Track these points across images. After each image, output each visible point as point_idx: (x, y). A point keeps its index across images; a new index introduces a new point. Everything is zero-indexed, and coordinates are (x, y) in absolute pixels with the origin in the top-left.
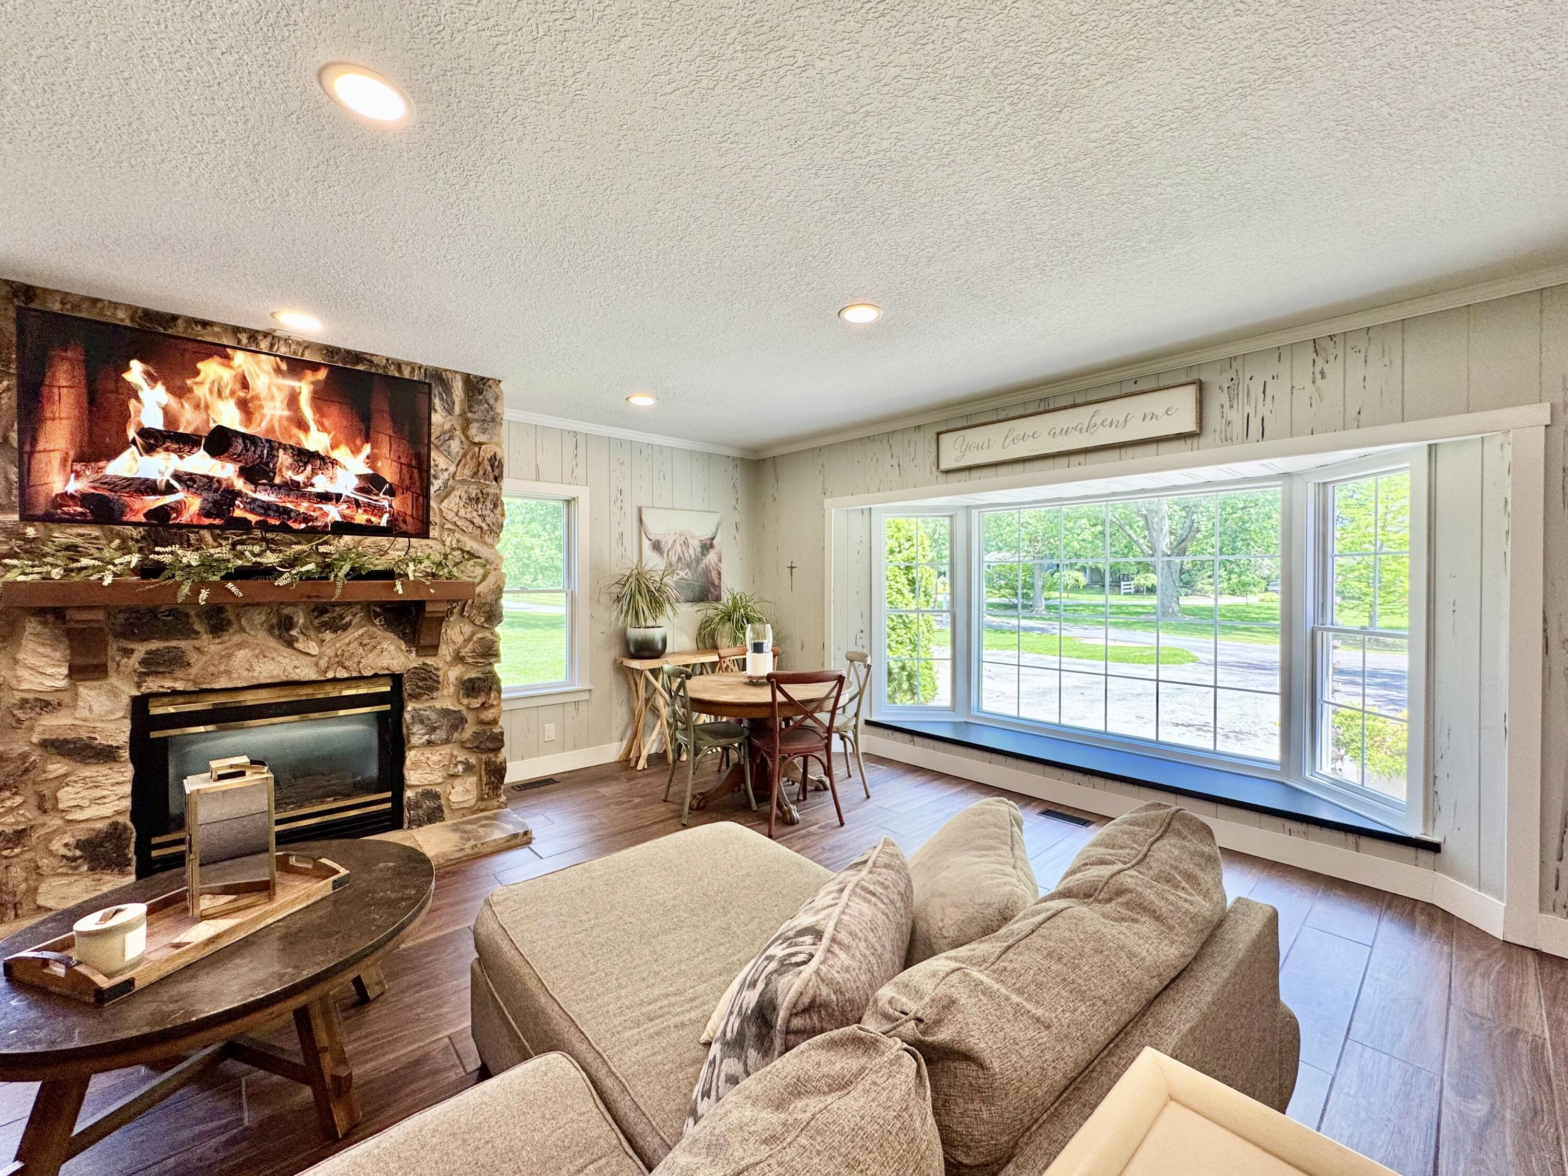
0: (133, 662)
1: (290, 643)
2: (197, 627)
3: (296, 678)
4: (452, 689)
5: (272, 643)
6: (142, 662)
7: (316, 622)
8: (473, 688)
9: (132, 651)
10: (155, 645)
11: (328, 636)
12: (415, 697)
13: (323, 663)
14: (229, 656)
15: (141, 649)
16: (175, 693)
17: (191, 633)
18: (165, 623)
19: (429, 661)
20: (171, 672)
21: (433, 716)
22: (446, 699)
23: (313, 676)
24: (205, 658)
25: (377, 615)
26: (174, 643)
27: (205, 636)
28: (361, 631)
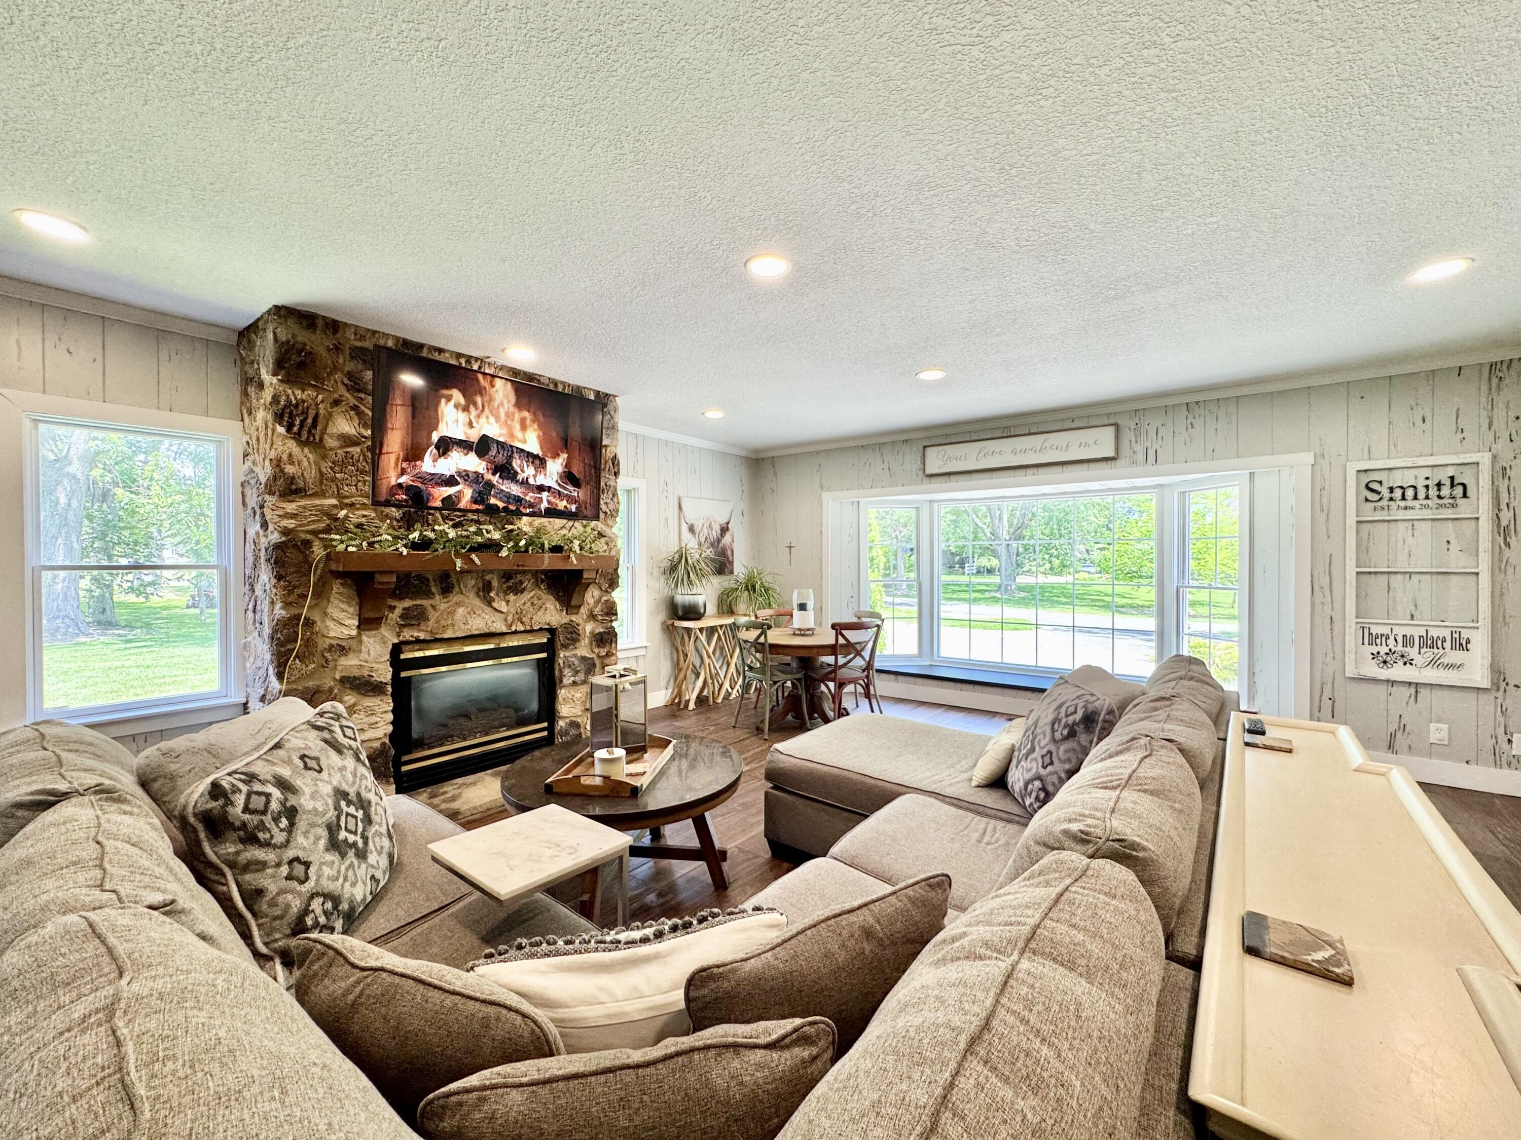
0: (395, 616)
1: (489, 602)
2: (434, 590)
3: (493, 630)
4: (587, 640)
5: (477, 602)
6: (402, 617)
7: (505, 586)
8: (601, 640)
9: (395, 607)
10: (407, 603)
11: (512, 597)
12: (565, 647)
13: (510, 618)
14: (452, 613)
15: (401, 606)
16: (418, 641)
17: (429, 594)
18: (415, 586)
19: (573, 618)
20: (419, 625)
21: (576, 662)
22: (584, 650)
23: (504, 630)
24: (436, 615)
25: (543, 581)
26: (418, 602)
27: (437, 597)
28: (532, 594)
